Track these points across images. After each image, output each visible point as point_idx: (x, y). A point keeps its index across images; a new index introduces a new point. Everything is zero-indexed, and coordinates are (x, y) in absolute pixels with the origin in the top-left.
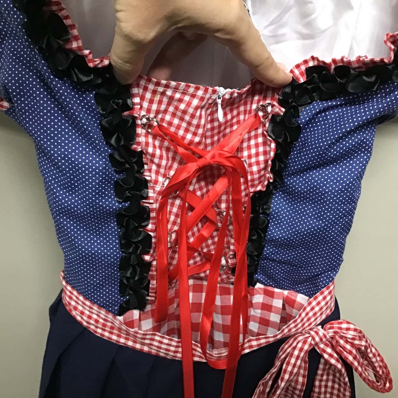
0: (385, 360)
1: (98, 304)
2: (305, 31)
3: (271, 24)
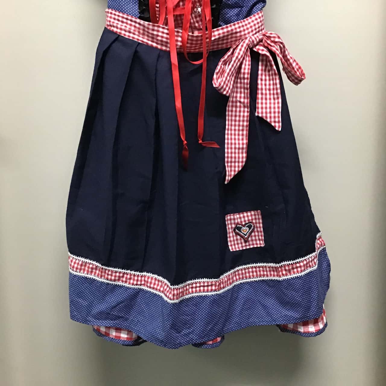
1: (127, 14)
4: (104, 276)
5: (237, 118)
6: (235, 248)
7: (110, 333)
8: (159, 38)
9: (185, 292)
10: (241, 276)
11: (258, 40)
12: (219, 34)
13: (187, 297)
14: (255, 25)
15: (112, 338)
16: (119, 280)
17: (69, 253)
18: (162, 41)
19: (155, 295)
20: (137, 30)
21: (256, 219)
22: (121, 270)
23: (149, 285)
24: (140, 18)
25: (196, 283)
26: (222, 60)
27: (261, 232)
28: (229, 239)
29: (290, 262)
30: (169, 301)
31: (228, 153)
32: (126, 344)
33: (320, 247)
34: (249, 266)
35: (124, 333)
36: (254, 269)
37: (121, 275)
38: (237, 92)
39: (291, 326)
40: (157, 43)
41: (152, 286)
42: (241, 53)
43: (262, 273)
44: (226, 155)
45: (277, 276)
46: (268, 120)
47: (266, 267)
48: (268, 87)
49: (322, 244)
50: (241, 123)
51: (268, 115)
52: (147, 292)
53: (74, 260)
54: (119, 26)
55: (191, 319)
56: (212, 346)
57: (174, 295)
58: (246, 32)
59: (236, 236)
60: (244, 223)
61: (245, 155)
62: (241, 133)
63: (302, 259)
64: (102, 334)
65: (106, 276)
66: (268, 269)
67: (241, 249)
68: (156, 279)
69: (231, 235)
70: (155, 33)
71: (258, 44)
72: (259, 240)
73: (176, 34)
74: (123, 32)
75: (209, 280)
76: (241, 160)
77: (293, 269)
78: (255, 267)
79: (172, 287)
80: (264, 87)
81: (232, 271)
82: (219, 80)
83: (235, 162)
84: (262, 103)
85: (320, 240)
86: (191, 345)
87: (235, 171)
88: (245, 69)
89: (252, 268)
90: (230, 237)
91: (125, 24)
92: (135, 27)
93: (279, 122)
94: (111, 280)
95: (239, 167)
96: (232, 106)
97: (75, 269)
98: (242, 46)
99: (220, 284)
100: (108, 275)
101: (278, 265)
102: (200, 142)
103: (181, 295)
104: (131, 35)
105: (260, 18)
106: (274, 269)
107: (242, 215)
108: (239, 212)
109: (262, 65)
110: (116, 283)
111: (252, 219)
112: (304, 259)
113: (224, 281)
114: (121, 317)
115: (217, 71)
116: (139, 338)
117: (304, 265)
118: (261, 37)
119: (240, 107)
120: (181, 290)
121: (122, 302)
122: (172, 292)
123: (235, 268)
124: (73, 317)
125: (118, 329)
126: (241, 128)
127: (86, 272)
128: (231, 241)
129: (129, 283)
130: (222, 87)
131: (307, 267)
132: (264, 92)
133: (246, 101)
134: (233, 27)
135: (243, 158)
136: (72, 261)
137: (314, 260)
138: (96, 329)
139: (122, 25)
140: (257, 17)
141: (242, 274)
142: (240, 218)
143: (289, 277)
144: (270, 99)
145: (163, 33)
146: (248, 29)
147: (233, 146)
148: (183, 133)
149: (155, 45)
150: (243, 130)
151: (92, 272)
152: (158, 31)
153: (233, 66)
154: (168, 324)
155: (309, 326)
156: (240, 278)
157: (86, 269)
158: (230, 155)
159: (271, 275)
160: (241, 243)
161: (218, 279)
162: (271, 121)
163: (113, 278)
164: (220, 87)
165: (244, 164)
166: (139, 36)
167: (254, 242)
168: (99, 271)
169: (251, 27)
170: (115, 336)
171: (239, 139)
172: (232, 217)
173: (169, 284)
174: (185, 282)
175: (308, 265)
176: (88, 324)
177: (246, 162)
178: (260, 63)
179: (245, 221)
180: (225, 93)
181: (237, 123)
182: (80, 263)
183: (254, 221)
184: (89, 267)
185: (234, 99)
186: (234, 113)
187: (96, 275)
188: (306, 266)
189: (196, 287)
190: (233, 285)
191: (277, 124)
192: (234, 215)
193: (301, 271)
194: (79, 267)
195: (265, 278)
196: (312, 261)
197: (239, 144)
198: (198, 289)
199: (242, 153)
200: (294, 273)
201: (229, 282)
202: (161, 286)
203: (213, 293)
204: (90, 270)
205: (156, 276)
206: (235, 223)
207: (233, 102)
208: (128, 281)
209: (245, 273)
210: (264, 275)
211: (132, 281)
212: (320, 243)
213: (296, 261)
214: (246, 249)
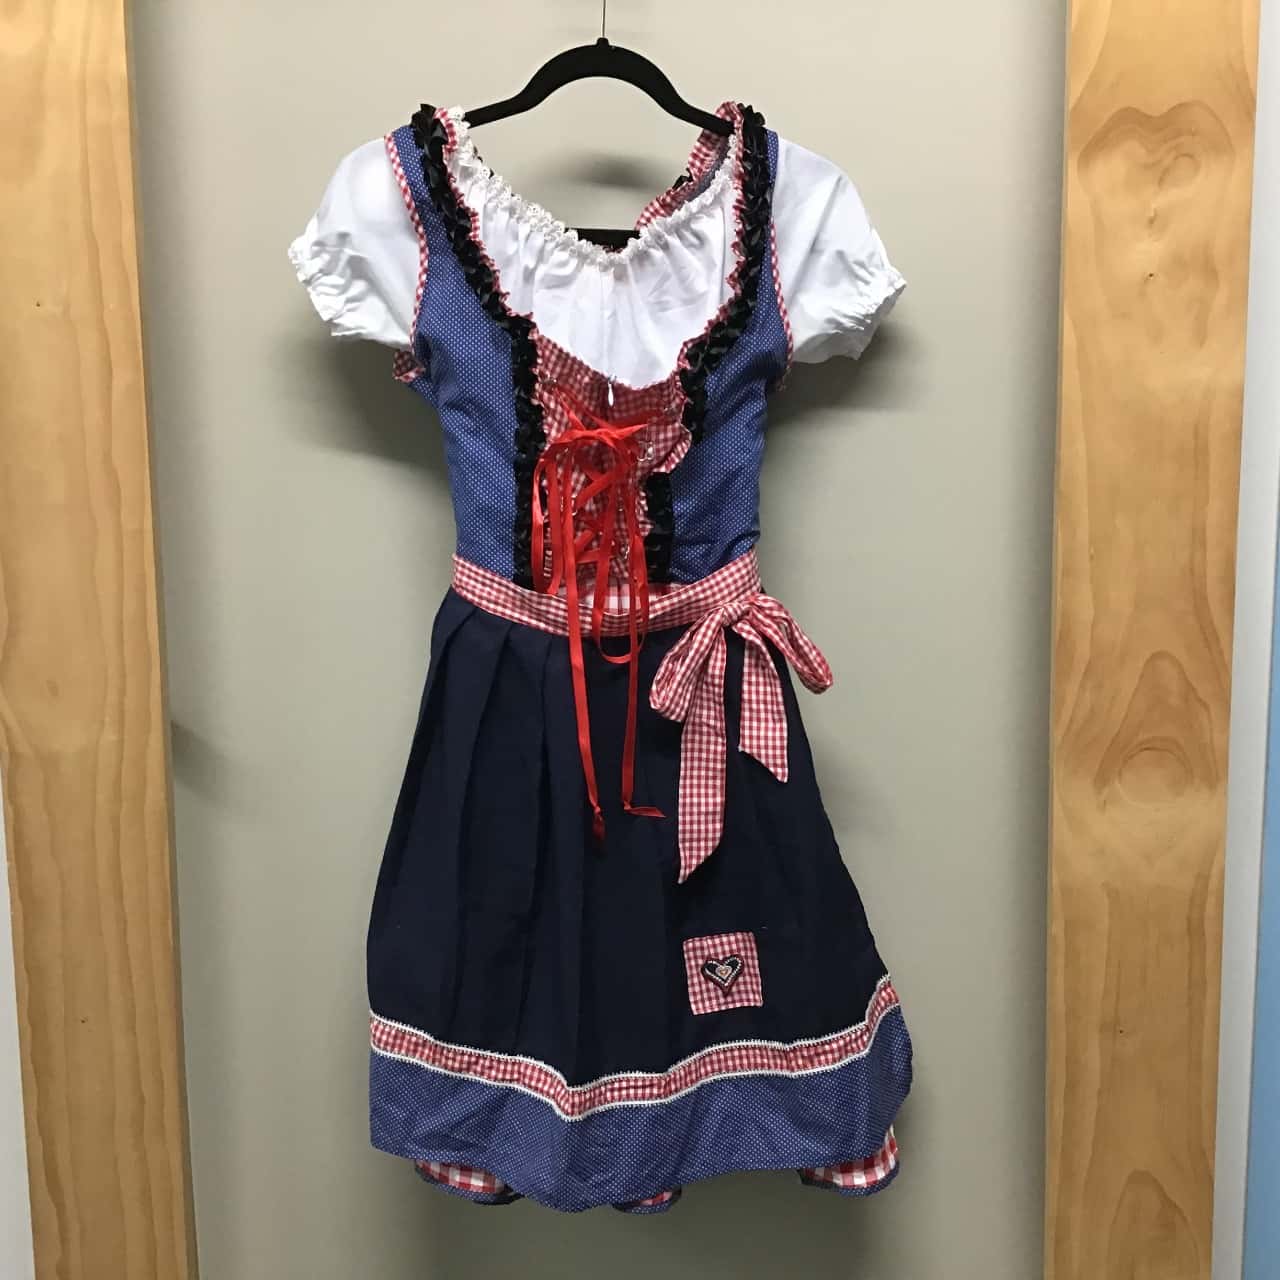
0: (823, 654)
1: (492, 571)
2: (685, 296)
3: (655, 290)
4: (440, 1061)
5: (704, 755)
6: (704, 1008)
7: (450, 1177)
8: (551, 617)
9: (597, 1100)
10: (716, 1067)
11: (739, 612)
12: (663, 608)
13: (601, 1108)
14: (735, 582)
15: (454, 1187)
16: (468, 1070)
17: (371, 1012)
18: (555, 621)
19: (539, 1101)
20: (510, 600)
21: (745, 949)
22: (473, 1051)
23: (527, 1081)
24: (516, 581)
25: (620, 1081)
26: (670, 654)
27: (756, 976)
28: (690, 990)
29: (811, 1042)
30: (564, 1116)
31: (684, 823)
32: (480, 1200)
33: (886, 1006)
34: (733, 1044)
35: (477, 1178)
36: (744, 1052)
37: (473, 1059)
38: (701, 707)
39: (820, 1172)
40: (547, 623)
41: (533, 1083)
42: (706, 641)
43: (759, 1061)
44: (680, 827)
45: (788, 1068)
46: (763, 761)
47: (766, 1048)
48: (761, 697)
49: (890, 999)
50: (711, 765)
51: (763, 752)
52: (523, 1095)
53: (381, 1027)
54: (477, 592)
55: (610, 1152)
56: (653, 1209)
57: (573, 1105)
58: (718, 597)
59: (706, 983)
60: (721, 957)
61: (718, 826)
62: (711, 782)
63: (835, 1036)
64: (432, 1177)
65: (444, 1060)
66: (770, 1053)
67: (716, 1009)
68: (541, 1070)
69: (696, 980)
70: (543, 608)
71: (740, 619)
72: (754, 992)
73: (581, 611)
74: (484, 602)
75: (645, 1075)
76: (710, 835)
77: (818, 1055)
78: (746, 1048)
79: (571, 1089)
80: (754, 697)
81: (697, 1055)
82: (663, 693)
83: (699, 840)
84: (751, 728)
85: (889, 990)
86: (608, 1206)
87: (699, 857)
88: (714, 667)
89: (740, 1049)
90: (693, 985)
91: (487, 589)
92: (506, 594)
93: (783, 766)
94: (453, 1069)
95: (706, 848)
96: (694, 732)
97: (382, 1045)
98: (708, 627)
99: (668, 1084)
100: (447, 1058)
101: (787, 1047)
102: (628, 807)
103: (588, 1104)
104: (500, 609)
105: (746, 566)
106: (782, 1054)
107: (717, 941)
108: (712, 934)
109: (750, 657)
110: (462, 1076)
111: (739, 950)
112: (839, 1035)
113: (678, 1077)
114: (471, 1145)
115: (658, 677)
116: (507, 1188)
117: (839, 1049)
118: (745, 607)
119: (709, 734)
120: (588, 1096)
121: (474, 1115)
122: (571, 1101)
123: (703, 1049)
124: (376, 1141)
125: (466, 1170)
126: (711, 774)
127: (403, 1051)
128: (695, 994)
129: (489, 1077)
130: (668, 708)
131: (847, 1052)
132: (754, 706)
133: (719, 725)
134: (691, 593)
135: (714, 831)
136: (376, 1028)
137: (861, 1036)
138: (421, 1166)
139: (482, 591)
140: (740, 565)
141: (719, 1061)
142: (714, 946)
143: (810, 1071)
144: (766, 720)
145: (557, 608)
146: (721, 590)
147: (695, 809)
148: (593, 794)
149: (542, 625)
150: (714, 778)
151: (415, 1051)
152: (548, 605)
153: (688, 667)
154: (563, 1164)
155: (855, 1174)
156: (713, 1071)
157: (405, 1044)
158: (688, 827)
159: (776, 1066)
160: (717, 998)
161: (665, 1074)
162: (768, 764)
163: (457, 1065)
164: (663, 710)
165: (717, 842)
166: (513, 610)
167: (744, 996)
168: (430, 1049)
169: (728, 586)
170: (461, 1184)
171: (707, 795)
172: (698, 944)
173: (565, 1083)
174: (597, 1078)
175: (849, 1048)
176: (407, 1157)
177: (721, 839)
178: (746, 653)
179: (724, 953)
180: (673, 718)
181: (703, 764)
182: (393, 1032)
183: (743, 953)
184: (409, 1042)
185: (697, 720)
186: (696, 746)
187: (424, 1058)
188: (845, 1050)
189: (620, 1089)
190: (699, 1084)
191: (779, 770)
192: (701, 940)
193: (834, 1061)
194: (391, 1040)
195: (765, 1072)
196: (856, 1040)
197: (707, 804)
198: (624, 1092)
199: (714, 822)
200: (820, 1063)
201: (688, 1079)
202: (551, 1086)
203: (655, 1102)
204: (412, 1047)
205: (541, 1064)
206: (703, 957)
207: (694, 724)
208: (487, 1071)
209: (726, 1060)
210: (763, 1066)
211: (493, 1073)
212: (887, 998)
213: (823, 1039)
214: (728, 1010)
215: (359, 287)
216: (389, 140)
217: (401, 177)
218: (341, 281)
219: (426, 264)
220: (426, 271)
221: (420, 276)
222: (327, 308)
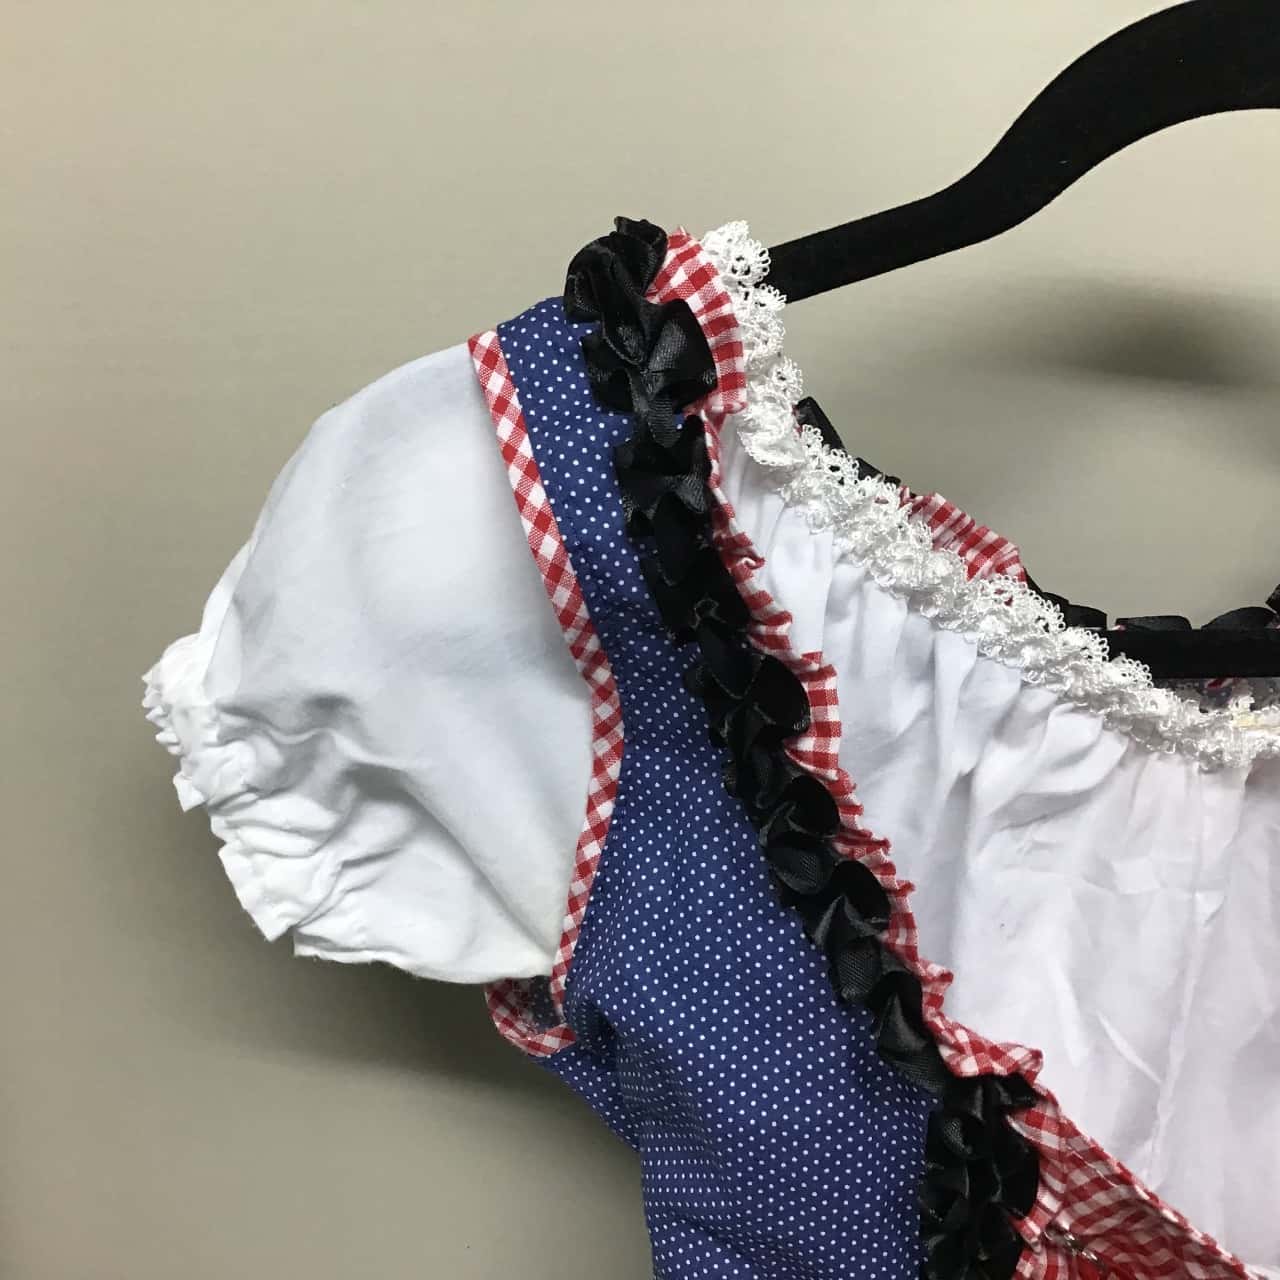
215: (381, 823)
216: (490, 360)
217: (542, 522)
218: (324, 819)
219: (614, 770)
220: (610, 790)
221: (591, 807)
222: (274, 896)
